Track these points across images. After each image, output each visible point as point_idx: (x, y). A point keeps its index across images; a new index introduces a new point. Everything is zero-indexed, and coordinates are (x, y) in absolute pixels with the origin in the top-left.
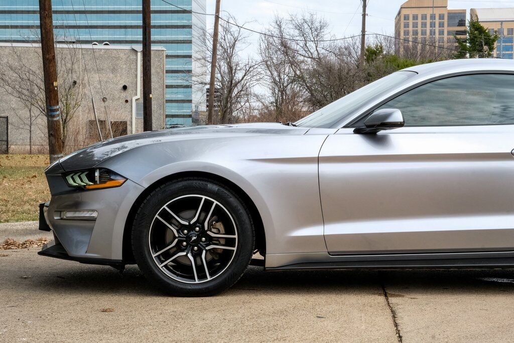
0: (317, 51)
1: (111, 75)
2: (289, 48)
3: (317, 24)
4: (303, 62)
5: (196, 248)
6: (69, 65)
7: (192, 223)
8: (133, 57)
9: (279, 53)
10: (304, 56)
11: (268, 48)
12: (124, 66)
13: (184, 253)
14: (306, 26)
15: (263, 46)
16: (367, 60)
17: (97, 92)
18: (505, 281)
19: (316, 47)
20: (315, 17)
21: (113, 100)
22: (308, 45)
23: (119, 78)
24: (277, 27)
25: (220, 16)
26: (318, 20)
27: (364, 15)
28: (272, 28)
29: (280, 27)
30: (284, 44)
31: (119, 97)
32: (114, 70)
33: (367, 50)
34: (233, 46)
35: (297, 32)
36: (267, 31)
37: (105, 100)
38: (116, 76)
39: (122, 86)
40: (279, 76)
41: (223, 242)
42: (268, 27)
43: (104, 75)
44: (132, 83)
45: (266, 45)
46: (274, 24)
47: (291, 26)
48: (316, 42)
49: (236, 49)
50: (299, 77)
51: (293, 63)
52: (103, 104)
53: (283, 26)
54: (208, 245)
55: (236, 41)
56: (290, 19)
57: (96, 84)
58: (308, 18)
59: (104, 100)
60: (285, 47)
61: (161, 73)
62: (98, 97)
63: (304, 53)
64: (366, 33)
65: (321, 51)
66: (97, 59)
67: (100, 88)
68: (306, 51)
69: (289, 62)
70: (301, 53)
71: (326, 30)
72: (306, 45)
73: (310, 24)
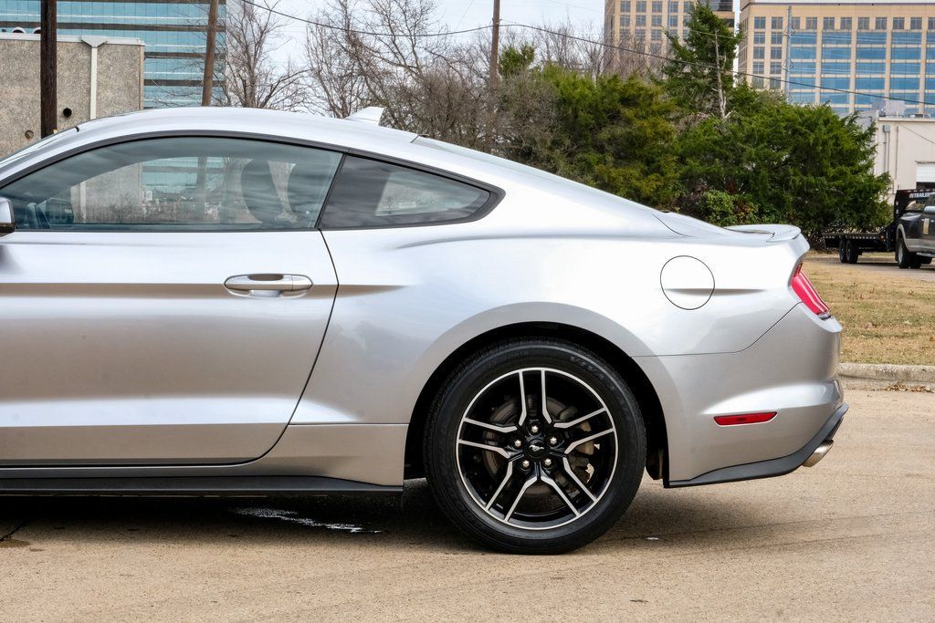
0: (415, 54)
2: (361, 45)
3: (415, 5)
4: (387, 73)
8: (82, 56)
9: (343, 54)
10: (391, 63)
11: (323, 45)
12: (67, 74)
14: (394, 7)
15: (314, 41)
16: (505, 72)
17: (16, 121)
19: (413, 46)
22: (397, 42)
24: (340, 7)
28: (329, 10)
29: (345, 7)
30: (353, 40)
33: (507, 55)
34: (259, 43)
35: (377, 18)
36: (320, 15)
37: (30, 134)
39: (61, 109)
40: (342, 99)
42: (322, 8)
43: (28, 88)
44: (80, 105)
45: (319, 40)
47: (368, 6)
48: (413, 38)
49: (265, 47)
50: (379, 100)
51: (369, 74)
52: (25, 142)
53: (351, 7)
55: (263, 33)
57: (13, 105)
59: (28, 135)
60: (354, 43)
61: (135, 88)
62: (16, 129)
63: (391, 57)
64: (501, 23)
65: (422, 54)
66: (16, 59)
67: (20, 113)
68: (395, 54)
69: (362, 72)
70: (386, 56)
71: (431, 16)
72: (393, 42)
73: (402, 4)
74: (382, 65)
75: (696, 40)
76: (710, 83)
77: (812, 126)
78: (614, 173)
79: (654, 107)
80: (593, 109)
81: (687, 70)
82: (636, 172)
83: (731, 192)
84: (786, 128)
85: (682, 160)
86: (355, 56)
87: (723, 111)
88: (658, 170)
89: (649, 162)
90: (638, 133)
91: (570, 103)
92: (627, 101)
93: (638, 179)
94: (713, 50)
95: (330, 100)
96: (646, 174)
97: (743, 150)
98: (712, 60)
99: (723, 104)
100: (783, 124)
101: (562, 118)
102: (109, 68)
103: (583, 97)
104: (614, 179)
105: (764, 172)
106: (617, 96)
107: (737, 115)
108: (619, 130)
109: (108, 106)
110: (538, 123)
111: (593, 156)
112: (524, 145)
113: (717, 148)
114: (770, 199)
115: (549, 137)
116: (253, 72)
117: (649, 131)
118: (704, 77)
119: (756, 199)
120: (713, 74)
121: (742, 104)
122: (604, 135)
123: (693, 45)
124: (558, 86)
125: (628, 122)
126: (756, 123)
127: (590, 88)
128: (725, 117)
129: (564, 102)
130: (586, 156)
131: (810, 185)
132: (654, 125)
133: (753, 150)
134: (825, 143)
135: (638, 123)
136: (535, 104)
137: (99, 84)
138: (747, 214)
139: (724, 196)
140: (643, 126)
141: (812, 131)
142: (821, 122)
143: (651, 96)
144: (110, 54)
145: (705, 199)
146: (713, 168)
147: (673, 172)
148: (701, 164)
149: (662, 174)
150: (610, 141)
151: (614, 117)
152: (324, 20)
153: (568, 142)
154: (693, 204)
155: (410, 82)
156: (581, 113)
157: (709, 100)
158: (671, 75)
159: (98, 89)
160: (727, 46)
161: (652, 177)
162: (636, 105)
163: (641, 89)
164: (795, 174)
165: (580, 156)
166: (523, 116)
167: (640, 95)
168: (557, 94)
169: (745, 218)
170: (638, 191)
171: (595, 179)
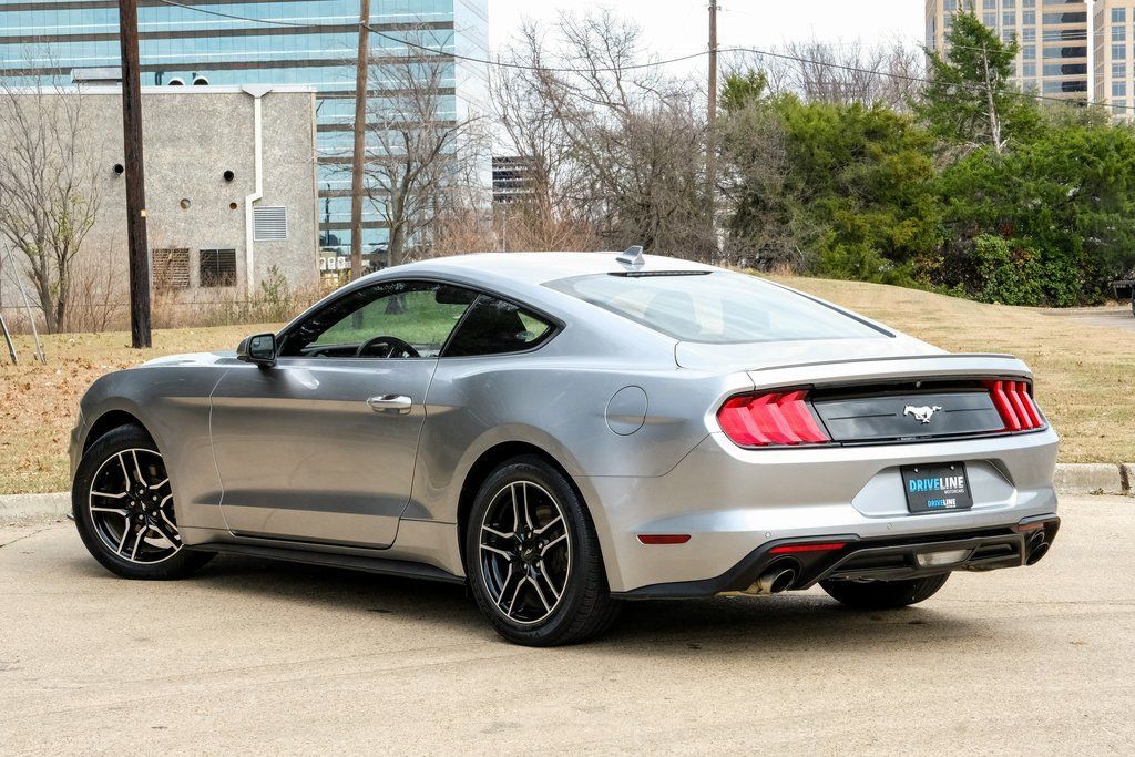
0: (621, 89)
1: (199, 150)
2: (554, 81)
3: (617, 31)
4: (587, 113)
8: (244, 109)
9: (534, 94)
10: (593, 101)
12: (226, 130)
14: (593, 35)
15: (497, 81)
16: (728, 105)
17: (169, 188)
19: (618, 80)
20: (612, 16)
21: (204, 203)
22: (598, 76)
23: (215, 156)
24: (527, 40)
25: (369, 22)
26: (620, 23)
27: (713, 10)
29: (532, 38)
30: (545, 77)
31: (217, 198)
32: (204, 139)
35: (574, 50)
37: (186, 204)
38: (208, 153)
39: (222, 173)
43: (183, 150)
44: (244, 166)
48: (617, 71)
50: (578, 146)
51: (566, 117)
52: (182, 213)
53: (540, 37)
56: (559, 21)
57: (165, 170)
58: (598, 18)
59: (184, 204)
60: (546, 81)
61: (306, 143)
62: (170, 198)
63: (593, 94)
64: (719, 48)
66: (167, 116)
67: (172, 180)
68: (598, 90)
69: (557, 114)
70: (586, 93)
71: (638, 43)
72: (594, 77)
73: (603, 31)
74: (581, 105)
75: (960, 55)
76: (980, 105)
77: (1101, 153)
78: (859, 219)
79: (908, 139)
80: (833, 146)
81: (952, 91)
82: (887, 218)
83: (1006, 237)
84: (1071, 156)
85: (946, 199)
86: (549, 95)
87: (997, 139)
88: (916, 213)
89: (905, 204)
90: (888, 170)
91: (804, 140)
92: (872, 134)
93: (891, 227)
94: (982, 66)
96: (901, 219)
97: (1020, 185)
98: (981, 78)
99: (996, 131)
100: (1067, 152)
101: (794, 157)
102: (275, 121)
103: (818, 131)
104: (859, 228)
105: (1046, 210)
106: (859, 127)
107: (1014, 143)
108: (864, 169)
109: (275, 166)
110: (766, 164)
111: (833, 201)
113: (988, 184)
114: (1055, 243)
115: (779, 180)
117: (900, 167)
118: (973, 99)
119: (1037, 242)
120: (984, 94)
121: (1021, 130)
122: (847, 175)
123: (958, 61)
124: (788, 119)
125: (875, 158)
126: (1035, 150)
127: (828, 121)
128: (999, 146)
129: (797, 137)
130: (825, 201)
131: (1102, 224)
132: (907, 160)
133: (1032, 184)
134: (1118, 172)
135: (887, 158)
136: (757, 141)
137: (264, 141)
138: (1026, 261)
139: (998, 241)
140: (894, 162)
141: (1102, 159)
142: (1112, 147)
143: (903, 126)
144: (275, 105)
145: (974, 246)
146: (984, 208)
147: (935, 216)
148: (970, 204)
149: (921, 218)
150: (855, 182)
151: (859, 153)
153: (801, 185)
154: (961, 252)
155: (614, 123)
156: (816, 151)
157: (981, 127)
158: (933, 99)
159: (263, 146)
160: (1001, 61)
161: (907, 222)
162: (884, 137)
163: (889, 118)
164: (1085, 212)
165: (818, 201)
167: (888, 125)
168: (786, 129)
169: (1024, 267)
170: (890, 240)
171: (837, 228)
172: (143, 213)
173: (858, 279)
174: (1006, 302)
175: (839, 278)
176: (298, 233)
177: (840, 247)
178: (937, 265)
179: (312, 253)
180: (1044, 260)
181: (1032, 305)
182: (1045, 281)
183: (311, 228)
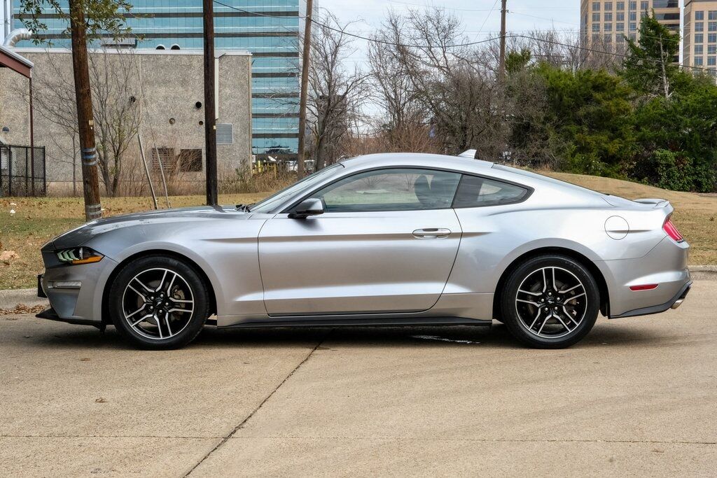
0: (445, 57)
1: (181, 89)
2: (407, 53)
3: (445, 23)
4: (425, 72)
5: (161, 311)
6: (122, 81)
7: (157, 290)
9: (395, 60)
10: (429, 65)
11: (380, 55)
12: (198, 77)
13: (151, 315)
14: (430, 25)
15: (374, 52)
16: (509, 69)
17: (163, 112)
18: (430, 337)
19: (444, 52)
20: (442, 13)
21: (183, 121)
22: (432, 49)
23: (191, 93)
24: (391, 27)
25: (312, 19)
26: (446, 18)
27: (504, 12)
28: (384, 29)
29: (395, 26)
30: (401, 48)
31: (191, 118)
32: (184, 83)
33: (511, 56)
34: (335, 53)
35: (418, 33)
36: (378, 33)
37: (173, 121)
38: (187, 91)
39: (194, 103)
40: (395, 91)
41: (183, 306)
42: (379, 28)
43: (171, 89)
45: (377, 51)
46: (387, 24)
47: (411, 25)
48: (444, 48)
49: (339, 56)
50: (420, 91)
51: (413, 73)
52: (170, 127)
53: (400, 27)
54: (170, 309)
55: (337, 47)
56: (409, 16)
57: (161, 101)
58: (432, 14)
59: (172, 121)
60: (402, 52)
61: (246, 84)
62: (163, 118)
63: (428, 60)
64: (506, 35)
65: (451, 58)
66: (162, 68)
67: (165, 107)
68: (431, 58)
69: (408, 72)
70: (425, 60)
71: (456, 30)
72: (430, 50)
73: (435, 23)
74: (422, 67)
75: (645, 41)
76: (657, 72)
78: (589, 139)
79: (617, 91)
80: (573, 94)
81: (640, 63)
82: (604, 138)
83: (673, 150)
84: (712, 103)
85: (637, 128)
86: (403, 61)
87: (666, 92)
88: (621, 136)
89: (614, 130)
90: (606, 110)
91: (557, 91)
92: (597, 87)
93: (606, 143)
94: (658, 48)
95: (386, 94)
96: (612, 139)
97: (681, 120)
98: (658, 56)
99: (667, 87)
100: (710, 101)
101: (551, 101)
102: (227, 73)
103: (566, 86)
104: (589, 143)
105: (697, 135)
106: (590, 84)
107: (677, 95)
108: (592, 109)
109: (226, 99)
110: (534, 105)
111: (573, 128)
112: (524, 121)
113: (663, 119)
114: (702, 154)
115: (542, 115)
116: (331, 75)
117: (613, 108)
118: (652, 68)
119: (691, 154)
120: (659, 65)
121: (680, 87)
122: (581, 112)
123: (644, 45)
124: (548, 78)
125: (598, 102)
126: (691, 100)
127: (571, 79)
128: (668, 96)
129: (552, 90)
130: (569, 127)
132: (617, 105)
133: (689, 120)
135: (605, 103)
136: (531, 91)
137: (220, 84)
138: (685, 165)
139: (668, 153)
140: (610, 105)
143: (615, 84)
144: (227, 63)
145: (654, 155)
146: (660, 133)
147: (631, 137)
148: (651, 131)
149: (624, 139)
150: (586, 117)
151: (588, 99)
152: (380, 37)
153: (555, 118)
154: (646, 159)
155: (442, 78)
156: (565, 98)
157: (657, 85)
158: (628, 67)
159: (220, 87)
161: (616, 141)
162: (604, 90)
163: (607, 79)
165: (564, 127)
166: (524, 101)
167: (607, 83)
168: (548, 84)
169: (683, 168)
170: (606, 151)
171: (576, 143)
172: (215, 127)
173: (588, 174)
174: (672, 189)
175: (577, 173)
176: (240, 140)
177: (578, 155)
178: (632, 166)
179: (248, 152)
180: (695, 164)
181: (687, 191)
182: (695, 177)
183: (247, 137)
